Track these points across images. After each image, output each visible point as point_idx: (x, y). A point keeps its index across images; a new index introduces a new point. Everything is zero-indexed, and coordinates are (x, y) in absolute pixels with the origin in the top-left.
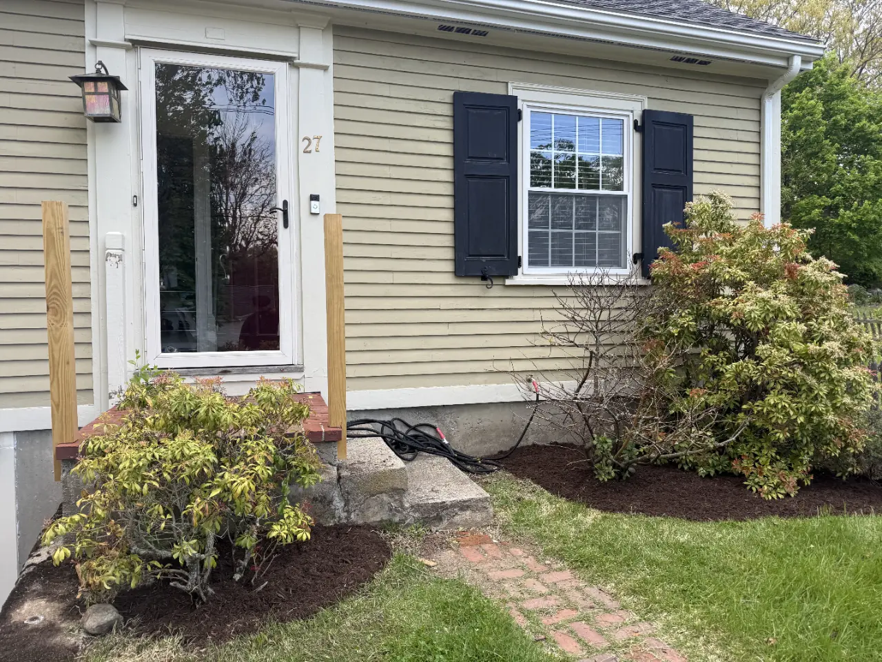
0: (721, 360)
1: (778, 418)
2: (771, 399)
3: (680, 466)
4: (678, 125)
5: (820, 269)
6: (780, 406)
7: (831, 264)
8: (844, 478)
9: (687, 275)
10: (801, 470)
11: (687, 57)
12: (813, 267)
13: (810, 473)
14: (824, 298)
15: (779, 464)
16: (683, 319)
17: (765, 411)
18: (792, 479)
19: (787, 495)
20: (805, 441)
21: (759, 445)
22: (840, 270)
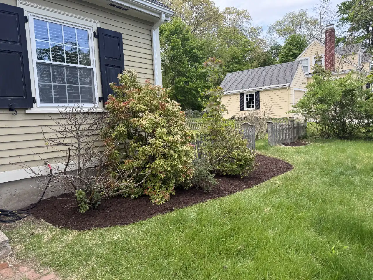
0: (138, 146)
1: (160, 169)
2: (157, 162)
3: (123, 196)
4: (116, 37)
5: (173, 105)
6: (160, 164)
7: (177, 103)
8: (187, 189)
9: (121, 108)
10: (171, 189)
11: (117, 5)
12: (170, 104)
13: (174, 190)
14: (176, 117)
15: (162, 188)
16: (121, 128)
17: (155, 167)
18: (168, 194)
19: (166, 201)
20: (171, 177)
21: (155, 181)
22: (180, 106)
